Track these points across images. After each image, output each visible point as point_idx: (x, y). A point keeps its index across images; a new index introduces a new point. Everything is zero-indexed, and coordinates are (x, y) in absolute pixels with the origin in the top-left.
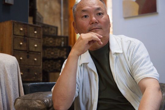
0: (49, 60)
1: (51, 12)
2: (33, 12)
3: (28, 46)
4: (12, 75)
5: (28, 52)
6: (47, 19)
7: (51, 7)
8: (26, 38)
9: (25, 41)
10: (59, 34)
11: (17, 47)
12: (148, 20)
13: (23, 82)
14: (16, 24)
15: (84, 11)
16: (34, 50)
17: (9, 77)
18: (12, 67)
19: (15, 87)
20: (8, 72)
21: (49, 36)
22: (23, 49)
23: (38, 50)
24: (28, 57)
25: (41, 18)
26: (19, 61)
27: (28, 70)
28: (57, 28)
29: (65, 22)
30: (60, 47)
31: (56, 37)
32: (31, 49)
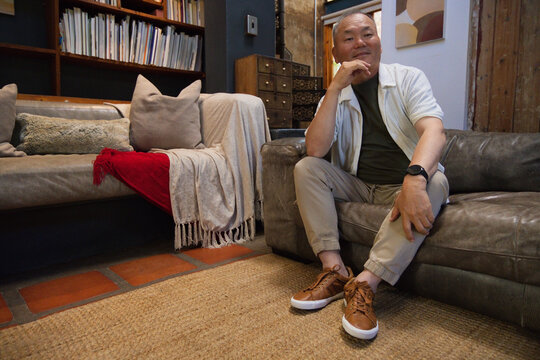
0: (299, 106)
1: (302, 49)
2: (280, 48)
3: (275, 86)
4: (257, 119)
5: (275, 94)
6: (297, 57)
7: (301, 42)
8: (272, 76)
9: (272, 79)
10: (312, 75)
11: (263, 88)
13: (270, 128)
14: (260, 60)
15: (347, 32)
16: (282, 91)
17: (255, 122)
18: (257, 109)
19: (260, 133)
20: (253, 115)
21: (299, 78)
22: (269, 89)
23: (287, 91)
24: (275, 99)
25: (290, 56)
26: (266, 103)
27: (276, 115)
28: (309, 67)
29: (319, 60)
30: (312, 91)
31: (307, 78)
32: (279, 89)
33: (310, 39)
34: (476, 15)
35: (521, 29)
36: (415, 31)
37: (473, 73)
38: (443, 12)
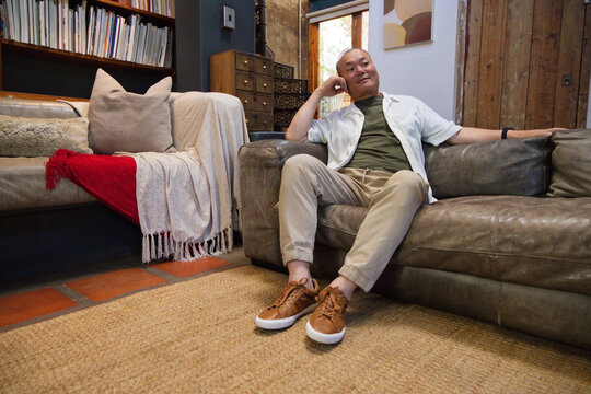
0: (282, 111)
1: (285, 48)
2: (261, 46)
3: (254, 85)
4: (235, 120)
5: (255, 93)
6: (279, 57)
7: (284, 41)
8: (251, 74)
9: (251, 78)
10: (296, 77)
11: (242, 87)
12: (420, 51)
13: (249, 131)
14: (238, 56)
16: (262, 91)
17: (232, 123)
18: (234, 110)
19: (238, 134)
20: (230, 117)
21: (283, 80)
22: (248, 88)
23: (268, 91)
24: (255, 99)
25: (272, 54)
26: (244, 104)
27: (256, 117)
28: (293, 68)
29: (303, 62)
30: (297, 95)
31: (291, 81)
32: (259, 89)
33: (295, 38)
34: (463, 17)
35: (507, 34)
36: (403, 32)
37: (461, 78)
38: (431, 13)
